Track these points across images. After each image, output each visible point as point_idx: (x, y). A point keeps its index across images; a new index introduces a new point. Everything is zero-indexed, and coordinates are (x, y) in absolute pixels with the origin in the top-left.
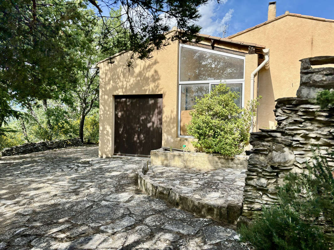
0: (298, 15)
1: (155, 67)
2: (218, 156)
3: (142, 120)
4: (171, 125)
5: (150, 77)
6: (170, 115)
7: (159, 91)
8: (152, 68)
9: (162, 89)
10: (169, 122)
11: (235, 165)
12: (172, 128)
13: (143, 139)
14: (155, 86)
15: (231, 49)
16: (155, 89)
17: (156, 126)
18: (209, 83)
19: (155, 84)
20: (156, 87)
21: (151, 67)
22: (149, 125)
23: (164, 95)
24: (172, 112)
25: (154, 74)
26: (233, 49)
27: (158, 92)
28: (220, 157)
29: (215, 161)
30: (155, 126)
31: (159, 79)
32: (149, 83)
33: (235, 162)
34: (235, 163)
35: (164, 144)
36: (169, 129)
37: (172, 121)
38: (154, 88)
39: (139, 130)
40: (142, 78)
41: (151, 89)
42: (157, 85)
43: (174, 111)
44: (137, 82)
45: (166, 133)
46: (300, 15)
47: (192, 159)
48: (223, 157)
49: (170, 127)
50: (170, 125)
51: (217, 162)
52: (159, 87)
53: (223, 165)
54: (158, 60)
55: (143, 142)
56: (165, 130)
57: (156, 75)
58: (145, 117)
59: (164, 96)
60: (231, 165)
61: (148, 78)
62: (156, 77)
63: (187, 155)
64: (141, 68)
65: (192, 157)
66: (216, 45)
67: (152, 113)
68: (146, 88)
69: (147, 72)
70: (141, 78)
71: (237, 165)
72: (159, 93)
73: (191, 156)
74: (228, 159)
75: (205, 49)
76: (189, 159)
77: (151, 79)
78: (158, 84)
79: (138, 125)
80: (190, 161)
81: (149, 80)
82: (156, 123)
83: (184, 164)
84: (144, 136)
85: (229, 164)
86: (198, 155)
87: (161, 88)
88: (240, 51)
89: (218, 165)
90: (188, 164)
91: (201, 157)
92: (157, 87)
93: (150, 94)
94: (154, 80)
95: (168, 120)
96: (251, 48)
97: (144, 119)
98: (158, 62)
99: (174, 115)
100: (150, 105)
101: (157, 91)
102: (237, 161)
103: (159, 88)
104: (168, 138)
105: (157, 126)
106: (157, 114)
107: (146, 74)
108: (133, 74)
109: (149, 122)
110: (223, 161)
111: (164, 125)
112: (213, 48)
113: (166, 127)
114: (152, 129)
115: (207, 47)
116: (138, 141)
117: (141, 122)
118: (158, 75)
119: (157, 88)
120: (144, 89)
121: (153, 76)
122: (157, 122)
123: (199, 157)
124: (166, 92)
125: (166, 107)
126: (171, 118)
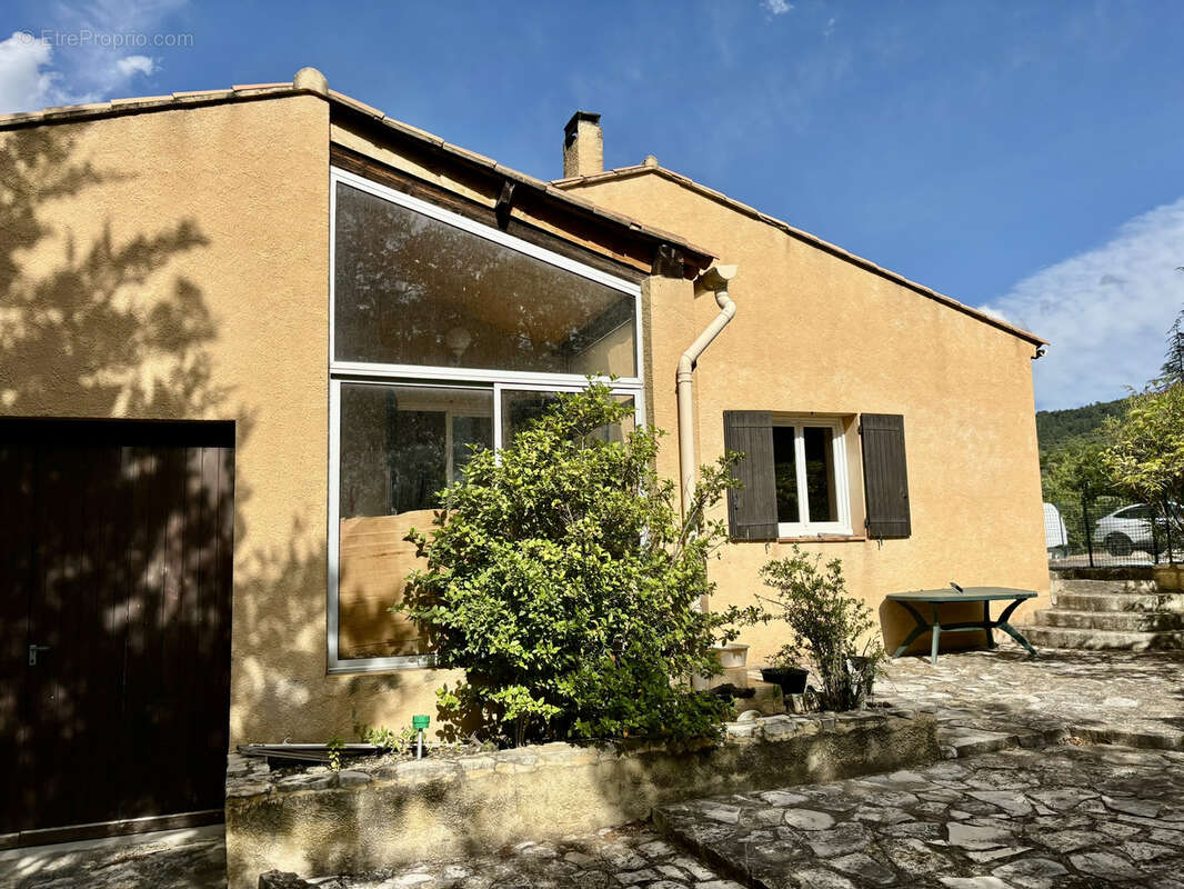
0: (685, 179)
1: (180, 264)
2: (640, 751)
3: (63, 586)
4: (292, 603)
5: (142, 316)
6: (285, 548)
7: (210, 400)
8: (162, 263)
9: (228, 389)
10: (281, 586)
11: (720, 779)
12: (301, 623)
13: (67, 712)
14: (177, 373)
15: (581, 242)
16: (179, 388)
17: (174, 617)
18: (491, 384)
19: (183, 357)
20: (190, 380)
21: (156, 257)
22: (122, 614)
23: (248, 427)
24: (298, 526)
25: (176, 304)
26: (590, 245)
27: (202, 409)
28: (653, 749)
29: (628, 778)
30: (164, 616)
31: (210, 334)
32: (131, 352)
33: (717, 763)
34: (718, 770)
35: (247, 729)
36: (280, 627)
37: (298, 580)
38: (174, 383)
39: (33, 656)
40: (78, 317)
41: (148, 387)
42: (198, 362)
43: (314, 519)
44: (36, 335)
45: (258, 659)
46: (689, 180)
47: (511, 792)
48: (664, 749)
49: (285, 618)
50: (285, 605)
51: (637, 783)
52: (207, 377)
53: (667, 791)
54: (206, 227)
55: (67, 733)
56: (255, 639)
57: (186, 312)
58: (86, 564)
59: (245, 435)
60: (699, 784)
61: (129, 322)
62: (189, 324)
63: (480, 774)
64: (70, 253)
65: (510, 781)
66: (516, 213)
67: (140, 534)
68: (108, 377)
69: (120, 281)
70: (68, 317)
71: (726, 778)
72: (211, 415)
73: (503, 776)
74: (687, 755)
75: (464, 218)
76: (492, 794)
77: (152, 330)
78: (203, 360)
79: (24, 624)
80: (499, 806)
81: (138, 336)
82: (172, 596)
83: (465, 832)
84: (73, 696)
85: (691, 782)
86: (541, 762)
87: (225, 383)
88: (618, 257)
89: (643, 796)
90: (490, 827)
91: (556, 770)
92: (197, 377)
93: (141, 415)
94: (173, 337)
95: (274, 573)
96: (668, 252)
97: (81, 577)
98: (202, 241)
99: (309, 543)
100: (129, 486)
101: (196, 398)
102: (726, 759)
103: (211, 385)
104: (270, 688)
105: (183, 618)
106: (177, 545)
107: (110, 295)
108: (9, 282)
109: (120, 598)
110: (663, 767)
111: (243, 609)
112: (503, 221)
113: (260, 616)
114: (137, 641)
115: (476, 213)
116: (22, 734)
117: (54, 601)
118: (205, 313)
119: (194, 386)
120: (97, 388)
121: (162, 311)
122: (183, 593)
123: (547, 774)
124: (256, 411)
125: (256, 500)
126: (293, 564)
